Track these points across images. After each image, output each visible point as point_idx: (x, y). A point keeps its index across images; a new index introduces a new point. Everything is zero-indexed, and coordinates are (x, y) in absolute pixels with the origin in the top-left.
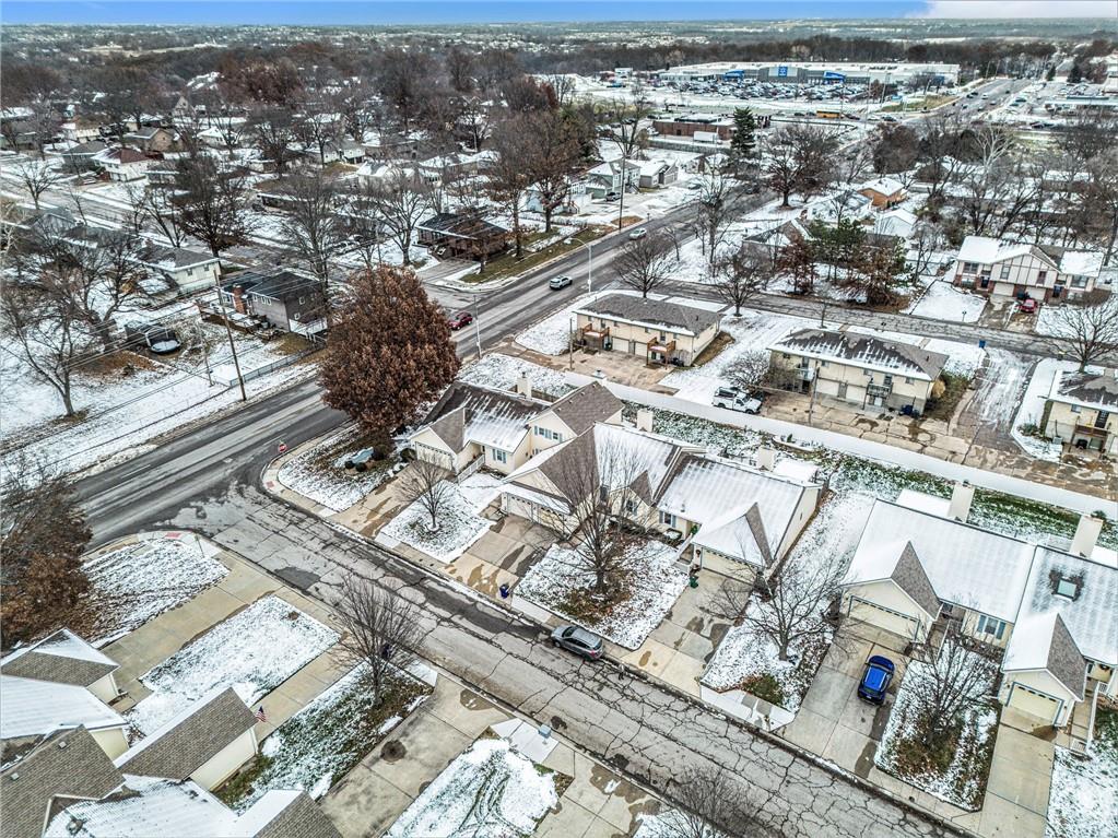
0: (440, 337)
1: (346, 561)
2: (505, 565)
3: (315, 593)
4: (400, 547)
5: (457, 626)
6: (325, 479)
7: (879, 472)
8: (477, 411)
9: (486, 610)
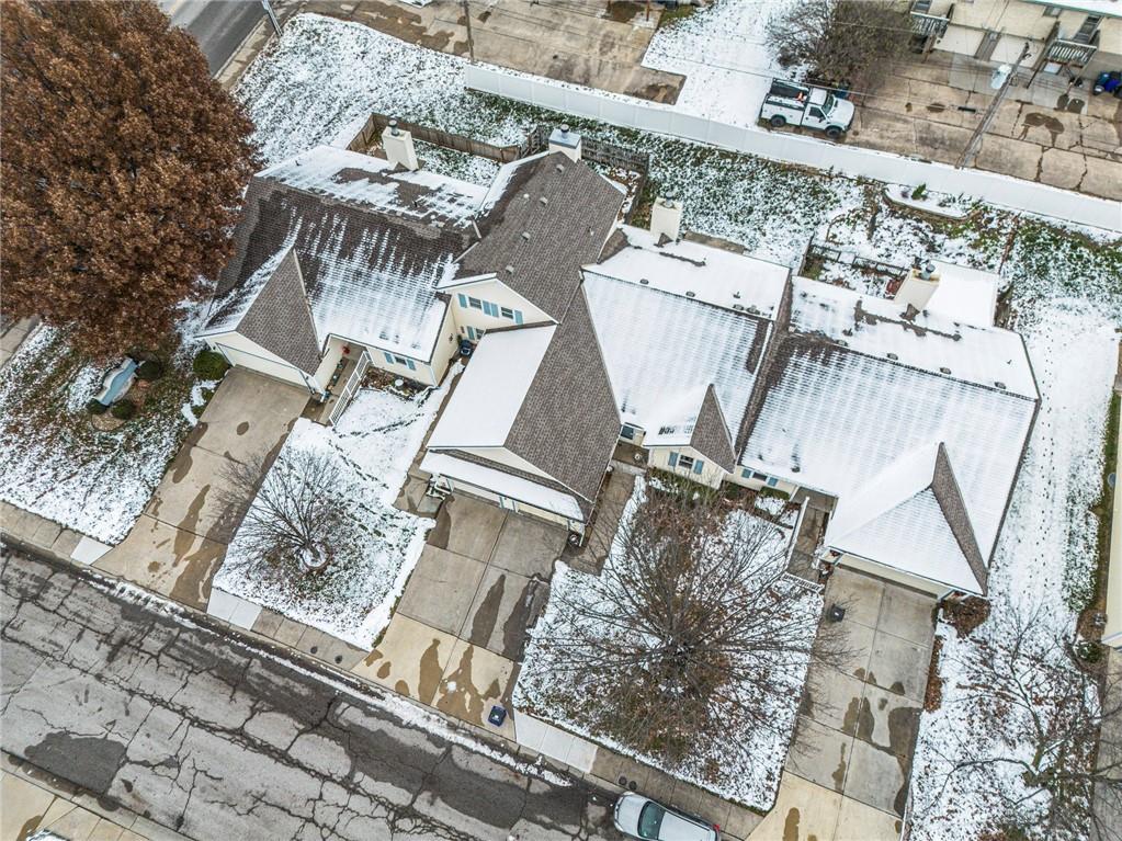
1: (167, 689)
2: (480, 638)
3: (127, 799)
4: (261, 622)
5: (430, 825)
6: (59, 450)
8: (324, 256)
9: (475, 765)
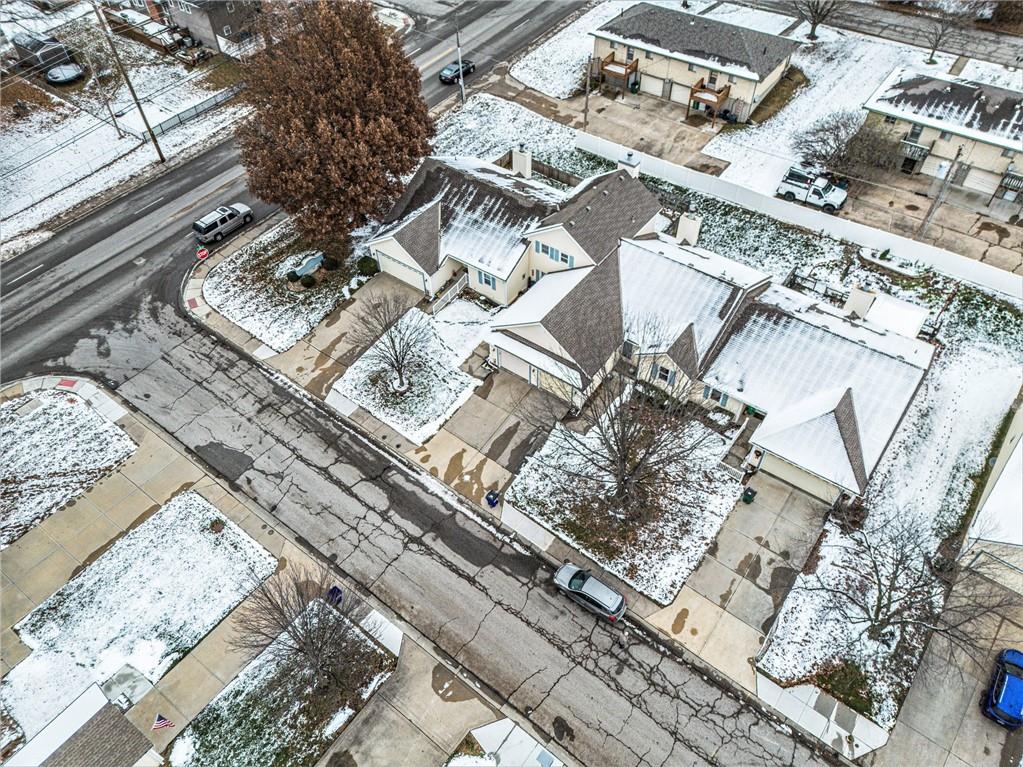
0: (402, 100)
1: (288, 436)
2: (494, 454)
3: (246, 488)
4: (356, 414)
5: (429, 552)
6: (263, 296)
7: (1009, 315)
8: (457, 209)
9: (468, 526)
